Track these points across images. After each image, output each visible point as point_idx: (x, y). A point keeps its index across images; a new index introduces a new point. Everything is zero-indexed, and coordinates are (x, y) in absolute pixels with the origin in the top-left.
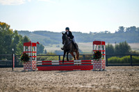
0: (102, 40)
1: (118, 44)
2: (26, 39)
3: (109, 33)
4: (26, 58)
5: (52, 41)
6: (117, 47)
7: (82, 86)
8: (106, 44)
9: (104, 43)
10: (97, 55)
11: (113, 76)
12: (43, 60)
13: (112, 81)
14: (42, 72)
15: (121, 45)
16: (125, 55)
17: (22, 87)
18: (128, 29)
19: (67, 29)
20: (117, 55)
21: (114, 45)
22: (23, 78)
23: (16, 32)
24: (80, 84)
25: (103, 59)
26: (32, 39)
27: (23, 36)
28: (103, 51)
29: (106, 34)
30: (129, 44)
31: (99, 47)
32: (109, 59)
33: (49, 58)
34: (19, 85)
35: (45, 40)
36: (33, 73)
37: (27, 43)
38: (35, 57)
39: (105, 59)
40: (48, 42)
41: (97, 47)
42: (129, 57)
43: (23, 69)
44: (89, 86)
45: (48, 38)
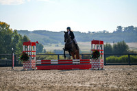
0: (100, 39)
1: (116, 44)
2: (25, 38)
3: (108, 33)
4: (25, 57)
5: (51, 40)
6: (115, 47)
7: (80, 85)
8: (105, 44)
9: (102, 42)
10: (96, 54)
11: (112, 75)
12: (42, 59)
13: (111, 80)
14: (41, 71)
15: (119, 45)
16: (123, 55)
17: (21, 86)
18: (126, 28)
19: (69, 28)
20: (115, 55)
21: (112, 44)
22: (22, 77)
23: (16, 31)
24: (79, 82)
25: (102, 58)
26: (31, 39)
27: (23, 36)
28: (102, 50)
29: (105, 34)
30: (127, 44)
31: (98, 47)
32: (107, 59)
33: (48, 58)
34: (18, 84)
35: (44, 39)
36: (32, 72)
37: (27, 42)
38: (34, 56)
39: (103, 59)
40: (47, 42)
41: (95, 47)
42: (127, 56)
43: (22, 68)
44: (87, 85)
45: (48, 38)
